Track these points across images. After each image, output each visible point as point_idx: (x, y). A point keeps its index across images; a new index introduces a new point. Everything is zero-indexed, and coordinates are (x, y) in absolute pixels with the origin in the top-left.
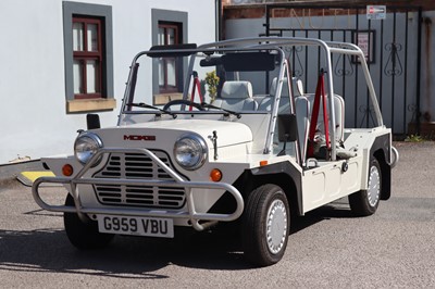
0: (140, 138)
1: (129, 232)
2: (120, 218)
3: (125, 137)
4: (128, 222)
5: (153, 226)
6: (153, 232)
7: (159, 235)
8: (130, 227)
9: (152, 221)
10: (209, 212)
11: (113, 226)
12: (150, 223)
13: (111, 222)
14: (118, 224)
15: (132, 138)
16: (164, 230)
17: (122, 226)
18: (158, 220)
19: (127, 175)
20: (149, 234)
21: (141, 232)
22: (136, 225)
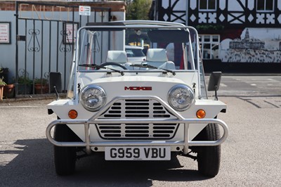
0: (138, 88)
1: (132, 159)
2: (125, 148)
3: (126, 88)
4: (132, 151)
5: (153, 153)
6: (153, 157)
7: (158, 159)
8: (133, 154)
9: (153, 149)
10: (193, 140)
11: (118, 154)
12: (151, 151)
13: (117, 152)
14: (123, 153)
15: (131, 88)
16: (162, 155)
17: (126, 154)
18: (158, 148)
19: (127, 116)
20: (150, 158)
21: (143, 157)
22: (138, 153)
